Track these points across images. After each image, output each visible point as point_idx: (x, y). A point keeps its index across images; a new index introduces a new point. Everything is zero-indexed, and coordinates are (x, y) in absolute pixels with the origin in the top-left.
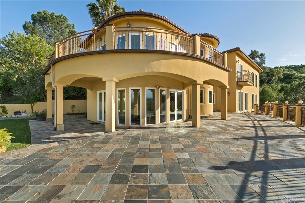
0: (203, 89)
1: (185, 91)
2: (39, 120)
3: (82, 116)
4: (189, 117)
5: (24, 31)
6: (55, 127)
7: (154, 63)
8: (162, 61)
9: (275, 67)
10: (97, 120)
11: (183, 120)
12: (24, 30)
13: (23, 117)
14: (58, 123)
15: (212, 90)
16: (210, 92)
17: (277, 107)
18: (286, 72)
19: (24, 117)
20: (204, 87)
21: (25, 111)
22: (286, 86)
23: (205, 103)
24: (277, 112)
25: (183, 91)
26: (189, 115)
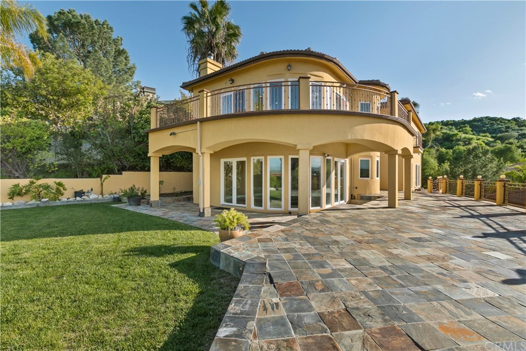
0: (369, 158)
1: (348, 160)
2: (133, 203)
3: (180, 197)
4: (352, 197)
5: (32, 45)
6: (202, 211)
7: (358, 127)
8: (366, 125)
9: (430, 123)
10: (221, 204)
11: (345, 202)
12: (32, 42)
13: (91, 200)
14: (205, 207)
15: (379, 160)
16: (378, 161)
17: (462, 183)
18: (444, 131)
19: (95, 199)
20: (372, 155)
21: (92, 190)
22: (447, 153)
23: (372, 178)
24: (462, 189)
25: (345, 161)
26: (352, 195)
